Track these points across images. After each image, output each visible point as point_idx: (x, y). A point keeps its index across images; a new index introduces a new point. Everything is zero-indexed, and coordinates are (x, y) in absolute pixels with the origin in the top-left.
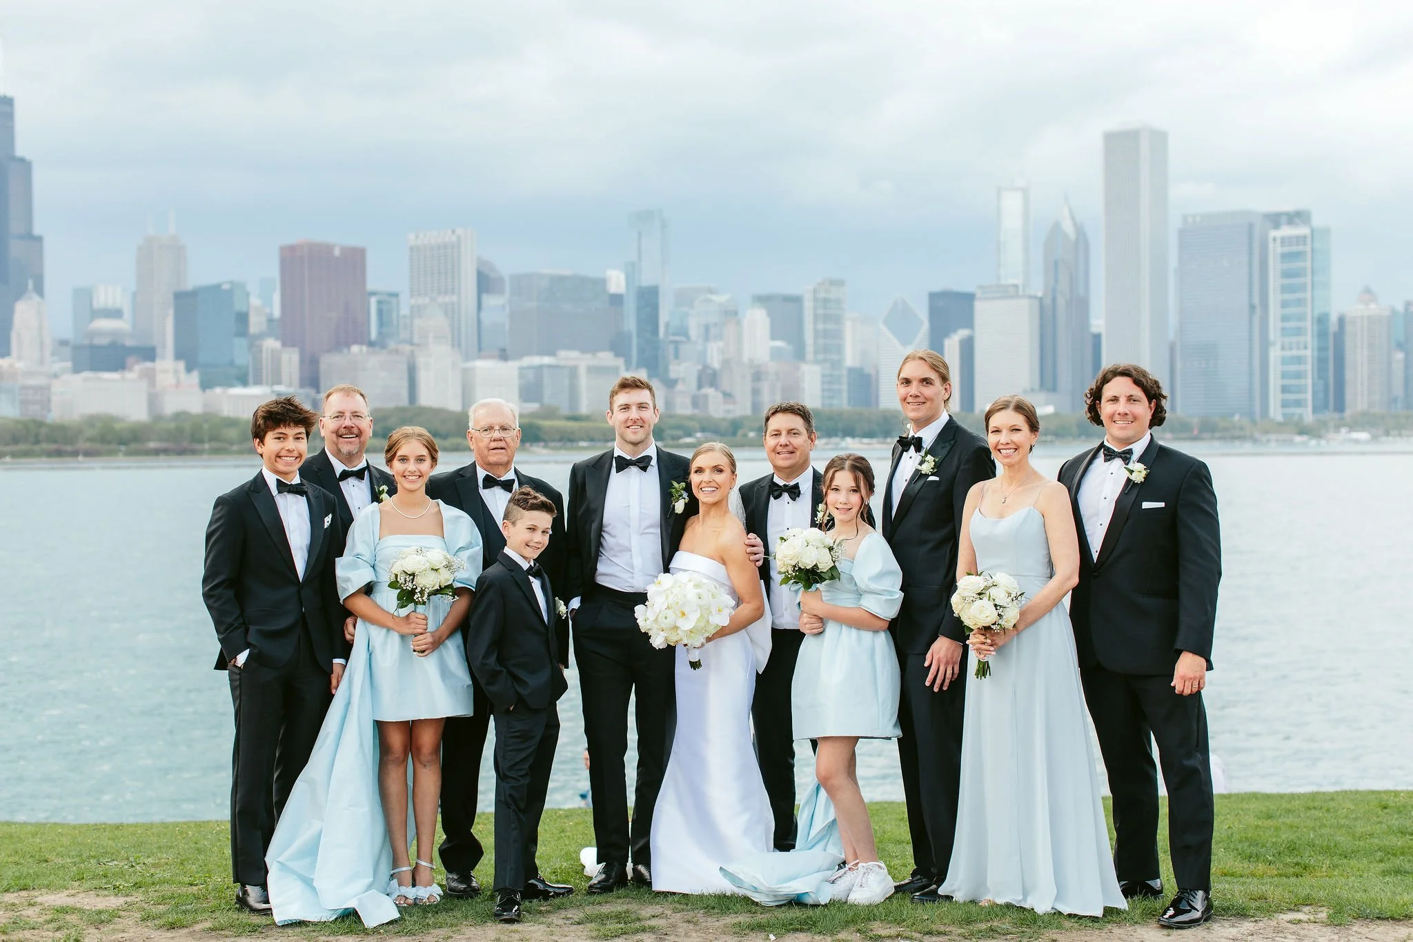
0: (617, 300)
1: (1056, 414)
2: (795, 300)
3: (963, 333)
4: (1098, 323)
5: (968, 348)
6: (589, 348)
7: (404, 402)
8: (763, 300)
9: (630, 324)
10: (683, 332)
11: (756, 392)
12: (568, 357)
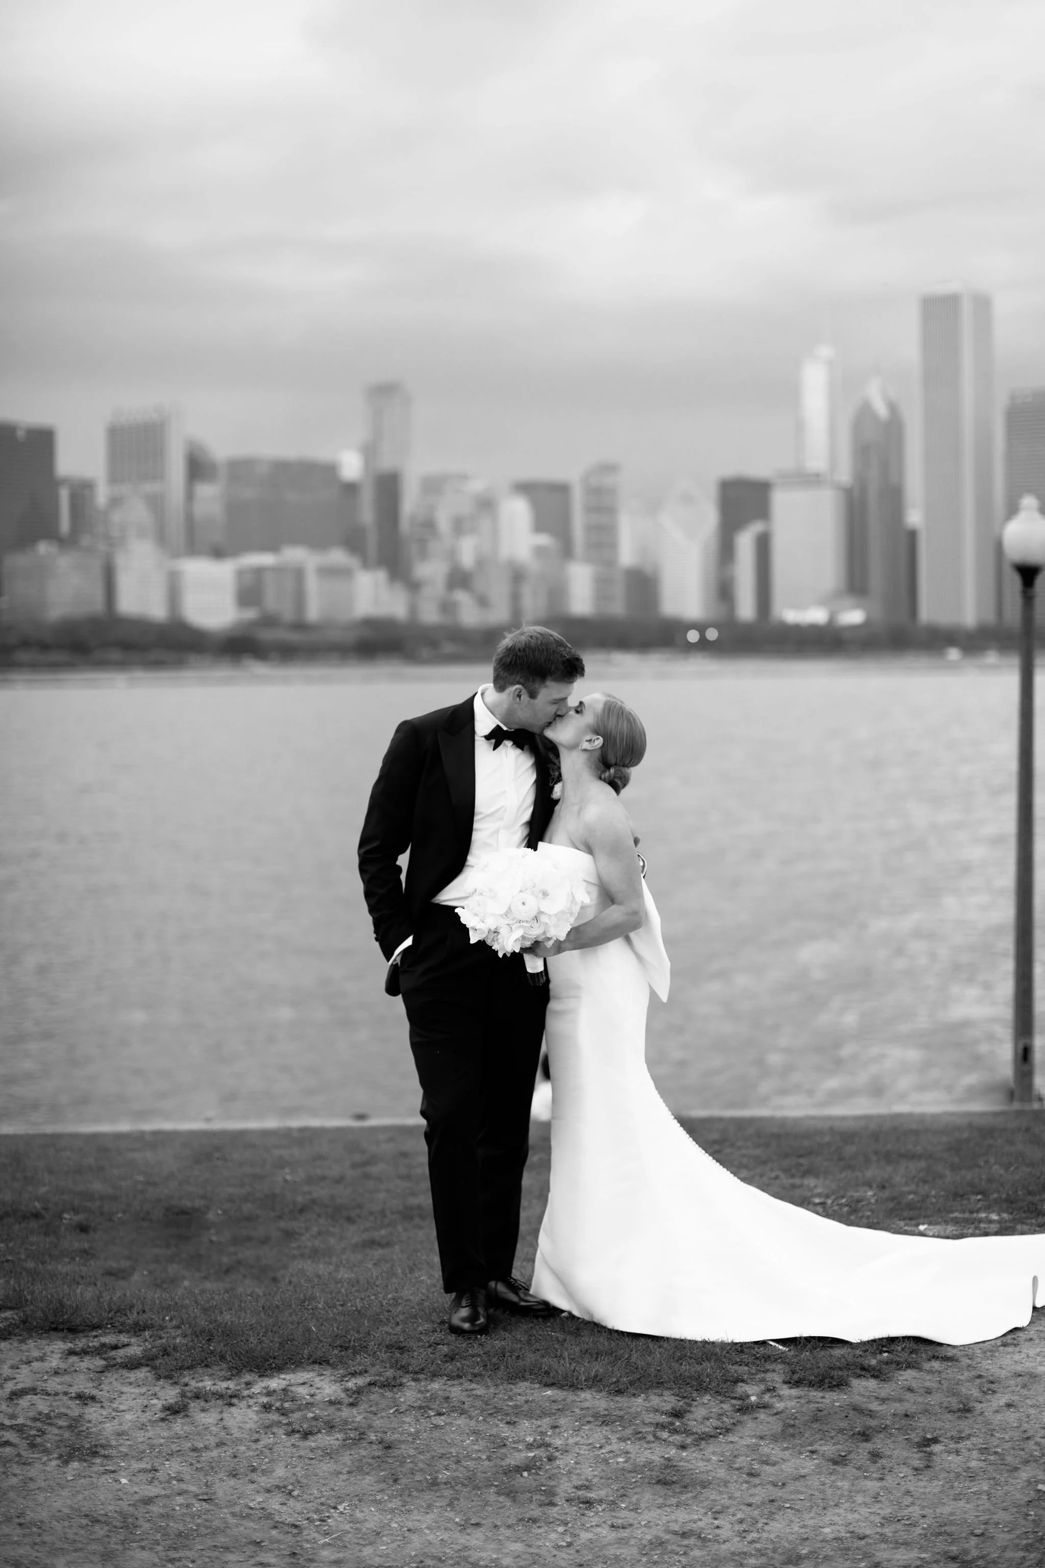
0: (351, 489)
1: (866, 624)
2: (561, 490)
3: (757, 527)
4: (914, 517)
5: (763, 546)
6: (318, 544)
7: (98, 606)
8: (525, 488)
9: (367, 514)
10: (429, 525)
11: (515, 597)
12: (295, 554)
